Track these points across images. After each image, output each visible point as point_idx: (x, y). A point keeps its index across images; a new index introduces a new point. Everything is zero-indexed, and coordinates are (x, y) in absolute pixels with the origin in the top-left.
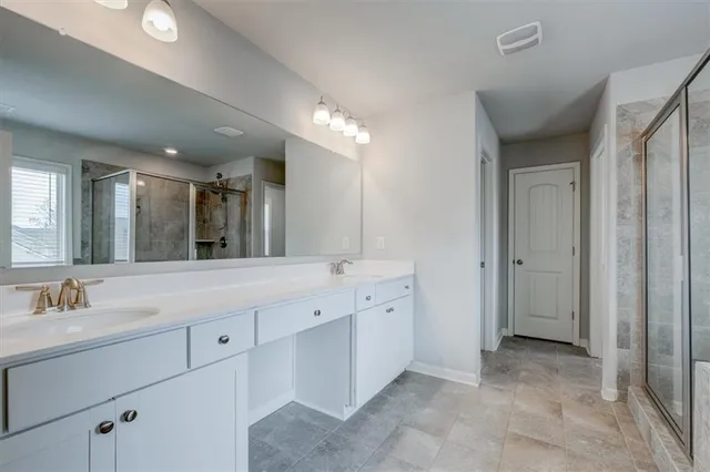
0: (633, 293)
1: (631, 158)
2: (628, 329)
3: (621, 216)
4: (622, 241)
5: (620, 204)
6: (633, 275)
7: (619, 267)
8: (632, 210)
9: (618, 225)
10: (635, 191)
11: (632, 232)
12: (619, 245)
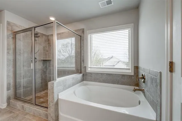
0: (11, 74)
1: (11, 37)
2: (10, 84)
3: (8, 53)
4: (8, 60)
5: (8, 49)
6: (12, 70)
7: (7, 67)
8: (11, 52)
9: (7, 55)
10: (12, 47)
11: (11, 57)
12: (7, 61)
